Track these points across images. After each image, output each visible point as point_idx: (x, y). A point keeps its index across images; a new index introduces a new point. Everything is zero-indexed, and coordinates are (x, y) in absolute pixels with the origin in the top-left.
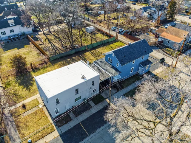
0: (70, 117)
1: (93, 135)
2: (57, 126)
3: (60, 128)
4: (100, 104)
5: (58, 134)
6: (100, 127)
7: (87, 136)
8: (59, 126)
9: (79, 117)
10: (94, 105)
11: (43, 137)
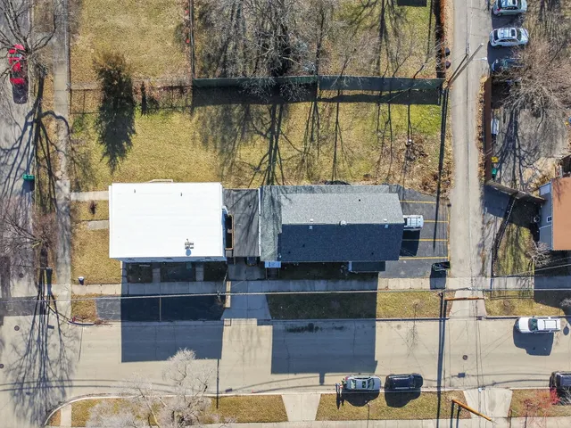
0: (152, 276)
1: (167, 323)
2: (125, 279)
3: (130, 284)
4: (213, 283)
5: (119, 293)
6: (182, 319)
7: (158, 320)
8: (129, 281)
9: (166, 284)
10: (202, 278)
11: (102, 284)
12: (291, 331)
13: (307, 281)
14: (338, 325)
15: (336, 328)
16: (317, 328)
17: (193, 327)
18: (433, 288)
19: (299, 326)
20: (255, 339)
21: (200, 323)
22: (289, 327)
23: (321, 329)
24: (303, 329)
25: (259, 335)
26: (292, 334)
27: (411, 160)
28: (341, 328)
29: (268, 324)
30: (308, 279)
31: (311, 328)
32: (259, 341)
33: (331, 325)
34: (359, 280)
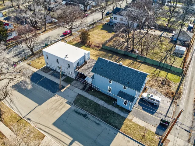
0: (49, 72)
1: (37, 85)
7: (36, 83)
10: (62, 79)
12: (76, 112)
13: (97, 98)
14: (98, 122)
15: (96, 123)
16: (87, 117)
17: (43, 91)
18: (157, 134)
19: (81, 112)
20: (61, 107)
21: (47, 91)
22: (76, 110)
23: (89, 119)
24: (81, 114)
25: (64, 107)
26: (75, 113)
27: (163, 84)
28: (98, 124)
29: (69, 104)
30: (98, 98)
31: (85, 116)
32: (61, 109)
33: (95, 120)
34: (120, 110)
